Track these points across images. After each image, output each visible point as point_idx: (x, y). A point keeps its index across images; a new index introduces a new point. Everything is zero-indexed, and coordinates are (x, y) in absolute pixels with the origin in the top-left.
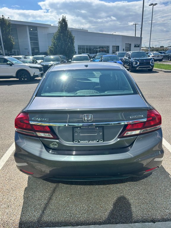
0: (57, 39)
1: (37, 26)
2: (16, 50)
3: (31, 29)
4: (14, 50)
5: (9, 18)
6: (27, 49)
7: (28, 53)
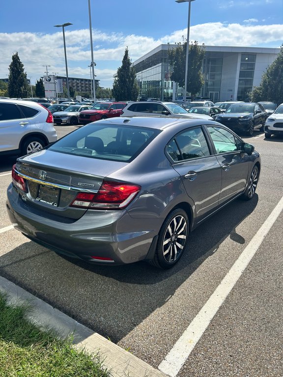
0: (271, 75)
1: (256, 53)
2: (214, 92)
3: (247, 59)
4: (211, 92)
5: (203, 44)
6: (231, 90)
7: (232, 96)
